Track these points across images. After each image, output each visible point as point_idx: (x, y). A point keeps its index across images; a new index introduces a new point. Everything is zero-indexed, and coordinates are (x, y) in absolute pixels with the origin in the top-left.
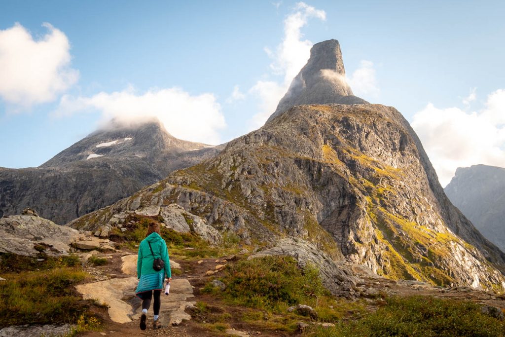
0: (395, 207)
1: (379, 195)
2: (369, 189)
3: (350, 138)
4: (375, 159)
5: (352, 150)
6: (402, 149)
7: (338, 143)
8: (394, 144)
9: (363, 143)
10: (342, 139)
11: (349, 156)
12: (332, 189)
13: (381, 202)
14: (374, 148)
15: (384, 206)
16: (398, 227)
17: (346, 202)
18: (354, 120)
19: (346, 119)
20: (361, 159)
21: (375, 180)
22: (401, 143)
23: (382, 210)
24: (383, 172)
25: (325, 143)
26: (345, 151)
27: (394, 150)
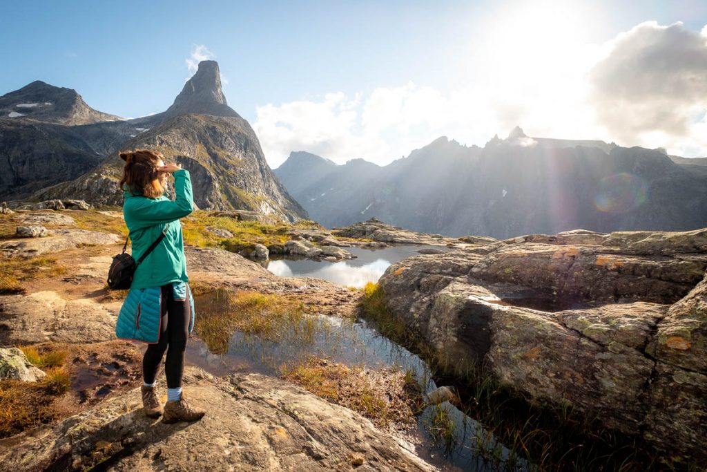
0: (236, 183)
1: (228, 176)
2: (223, 172)
3: (215, 140)
4: (229, 154)
5: (216, 147)
6: (245, 150)
7: (208, 142)
8: (241, 145)
9: (223, 144)
10: (210, 140)
11: (213, 151)
12: (199, 173)
13: (228, 179)
14: (229, 147)
15: (230, 182)
16: (235, 193)
17: (207, 181)
18: (219, 128)
19: (214, 127)
20: (221, 153)
21: (227, 167)
22: (245, 144)
23: (228, 184)
24: (232, 162)
25: (200, 142)
26: (212, 148)
27: (241, 149)
